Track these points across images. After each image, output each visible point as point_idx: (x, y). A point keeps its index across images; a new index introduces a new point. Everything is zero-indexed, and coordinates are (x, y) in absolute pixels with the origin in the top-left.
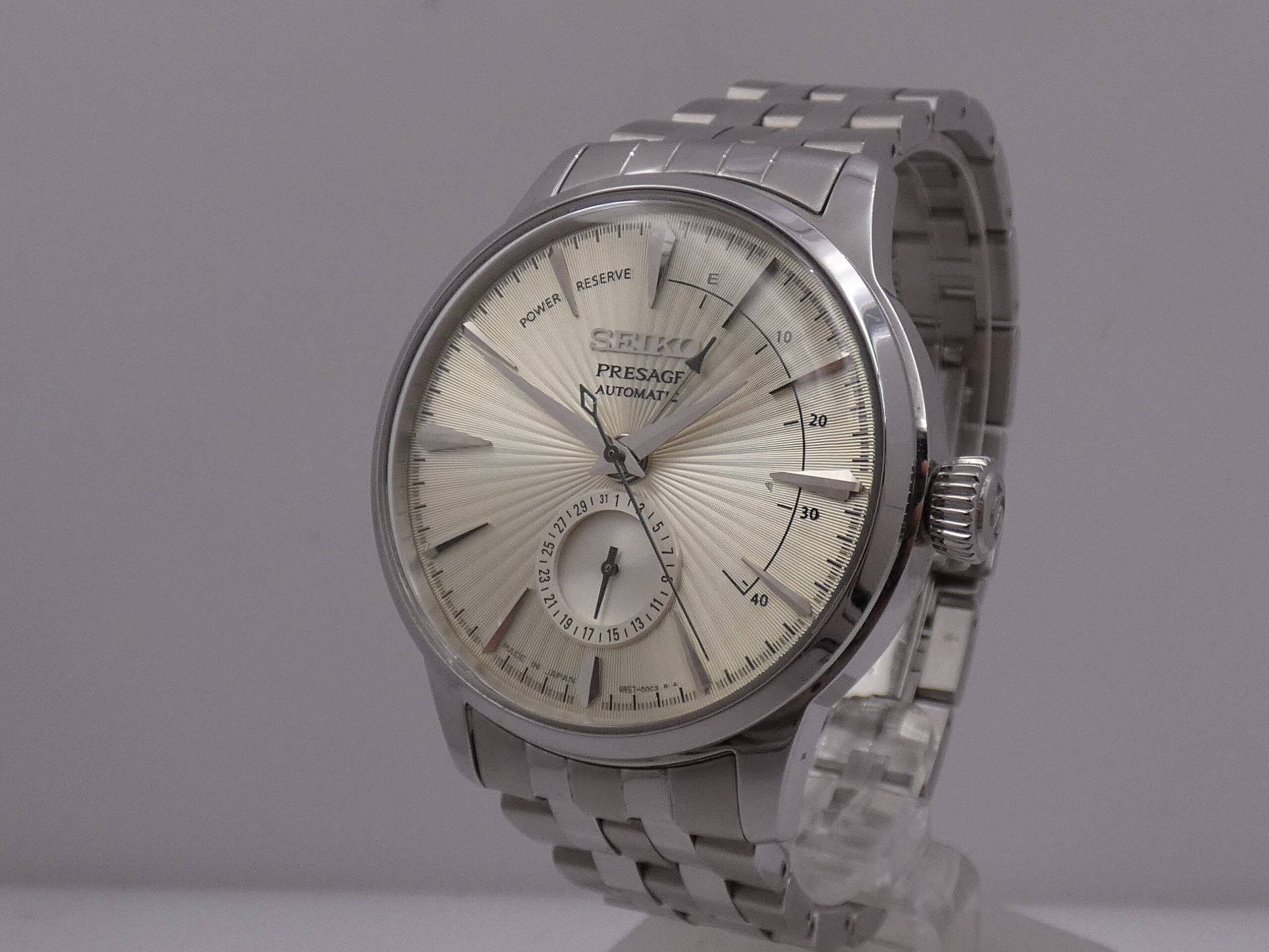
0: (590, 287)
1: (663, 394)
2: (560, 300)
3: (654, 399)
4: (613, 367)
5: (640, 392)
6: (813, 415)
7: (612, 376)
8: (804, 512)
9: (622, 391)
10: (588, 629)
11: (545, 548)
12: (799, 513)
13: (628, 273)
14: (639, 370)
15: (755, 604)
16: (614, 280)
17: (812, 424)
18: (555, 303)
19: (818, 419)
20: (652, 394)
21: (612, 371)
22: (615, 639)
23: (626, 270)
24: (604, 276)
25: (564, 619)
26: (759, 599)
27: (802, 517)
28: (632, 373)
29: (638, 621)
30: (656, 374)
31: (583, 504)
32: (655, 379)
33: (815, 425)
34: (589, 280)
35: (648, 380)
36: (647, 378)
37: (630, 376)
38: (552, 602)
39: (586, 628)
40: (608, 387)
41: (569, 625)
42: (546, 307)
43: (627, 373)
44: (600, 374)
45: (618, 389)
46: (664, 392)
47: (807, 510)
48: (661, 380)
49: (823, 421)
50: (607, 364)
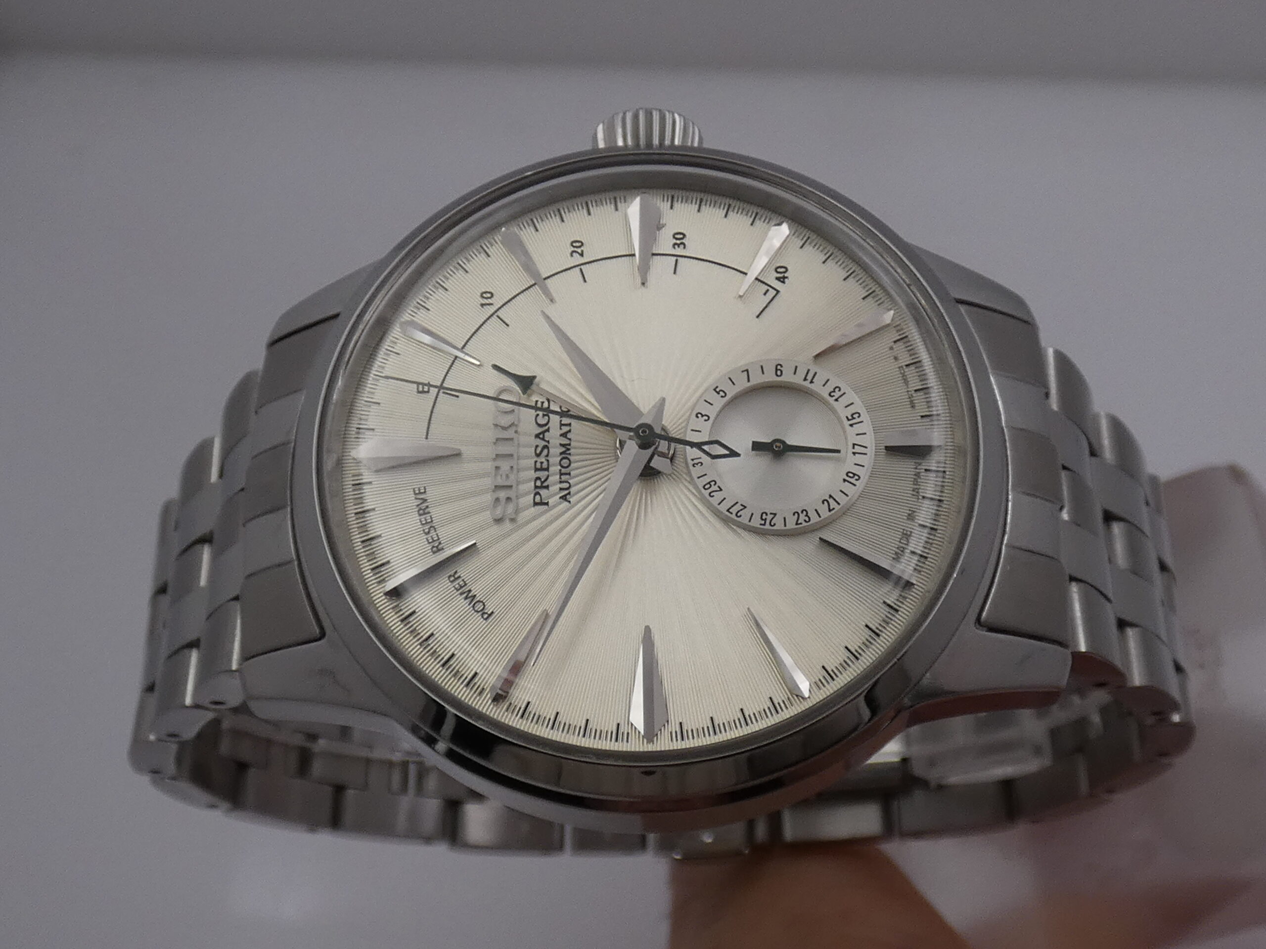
0: (438, 536)
1: (563, 422)
2: (456, 572)
3: (570, 431)
4: (536, 487)
5: (563, 449)
6: (572, 255)
7: (547, 487)
8: (679, 247)
9: (564, 471)
10: (854, 451)
11: (768, 522)
12: (679, 251)
13: (419, 490)
14: (538, 455)
15: (787, 277)
16: (427, 507)
17: (582, 255)
18: (459, 577)
19: (576, 249)
20: (564, 435)
21: (542, 487)
22: (859, 417)
23: (416, 494)
24: (423, 520)
25: (848, 482)
26: (779, 275)
27: (684, 248)
28: (542, 463)
29: (832, 394)
30: (540, 434)
31: (707, 487)
32: (546, 434)
33: (582, 251)
34: (430, 538)
35: (548, 442)
36: (547, 444)
37: (545, 465)
38: (831, 501)
39: (854, 453)
40: (561, 489)
41: (854, 474)
42: (466, 589)
43: (542, 469)
44: (546, 501)
45: (562, 477)
46: (561, 421)
47: (675, 244)
48: (547, 427)
49: (577, 244)
50: (532, 495)
